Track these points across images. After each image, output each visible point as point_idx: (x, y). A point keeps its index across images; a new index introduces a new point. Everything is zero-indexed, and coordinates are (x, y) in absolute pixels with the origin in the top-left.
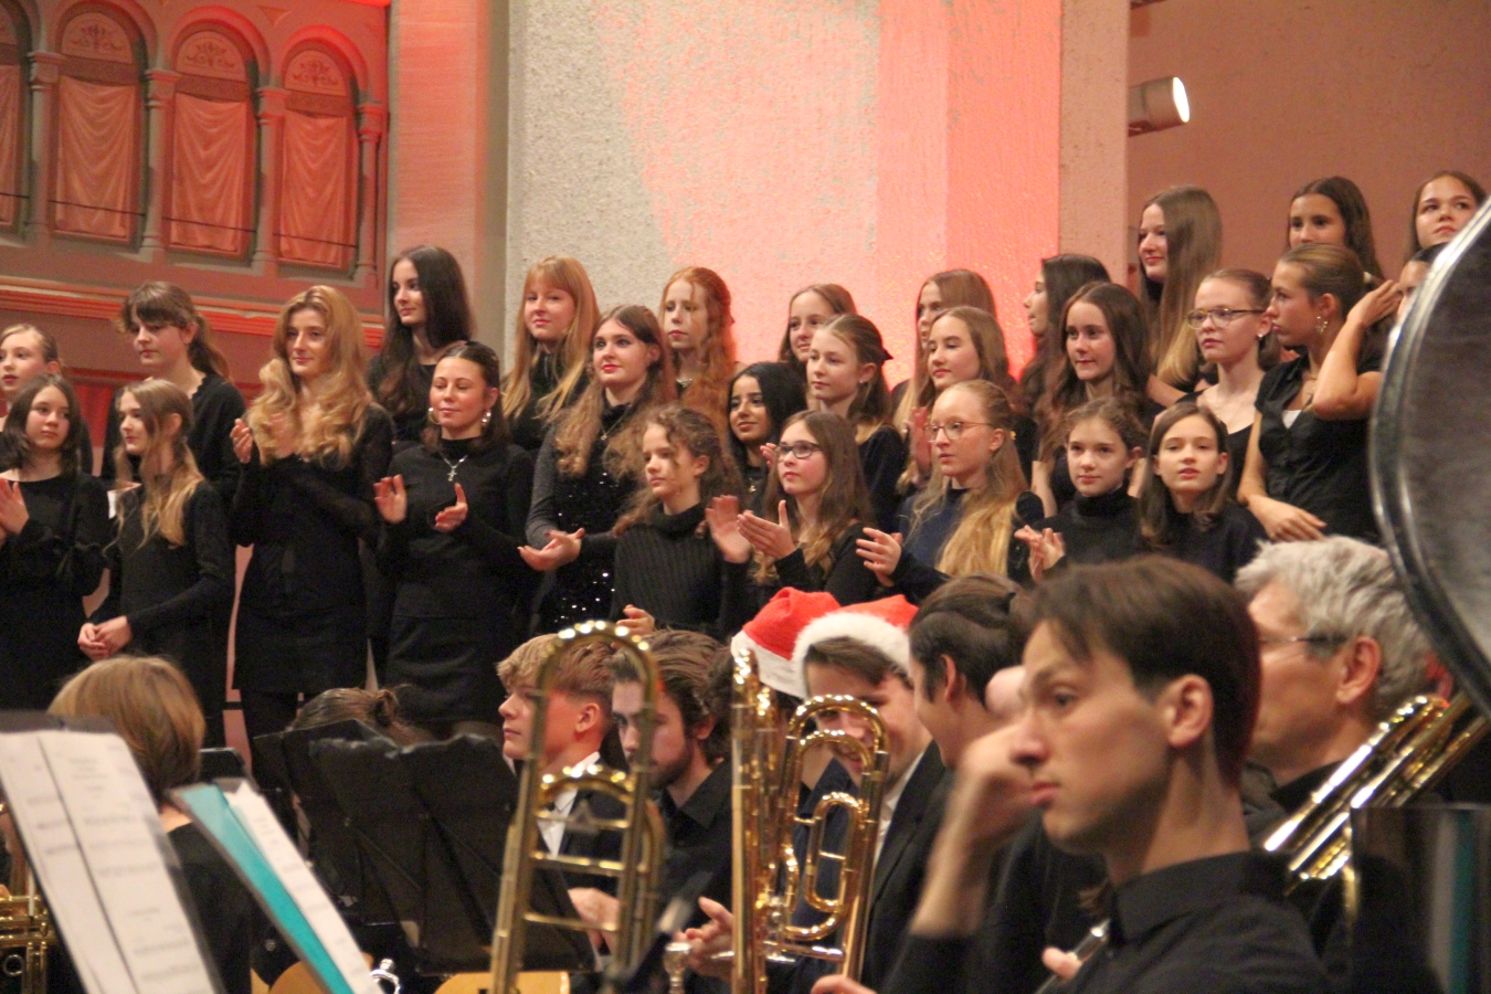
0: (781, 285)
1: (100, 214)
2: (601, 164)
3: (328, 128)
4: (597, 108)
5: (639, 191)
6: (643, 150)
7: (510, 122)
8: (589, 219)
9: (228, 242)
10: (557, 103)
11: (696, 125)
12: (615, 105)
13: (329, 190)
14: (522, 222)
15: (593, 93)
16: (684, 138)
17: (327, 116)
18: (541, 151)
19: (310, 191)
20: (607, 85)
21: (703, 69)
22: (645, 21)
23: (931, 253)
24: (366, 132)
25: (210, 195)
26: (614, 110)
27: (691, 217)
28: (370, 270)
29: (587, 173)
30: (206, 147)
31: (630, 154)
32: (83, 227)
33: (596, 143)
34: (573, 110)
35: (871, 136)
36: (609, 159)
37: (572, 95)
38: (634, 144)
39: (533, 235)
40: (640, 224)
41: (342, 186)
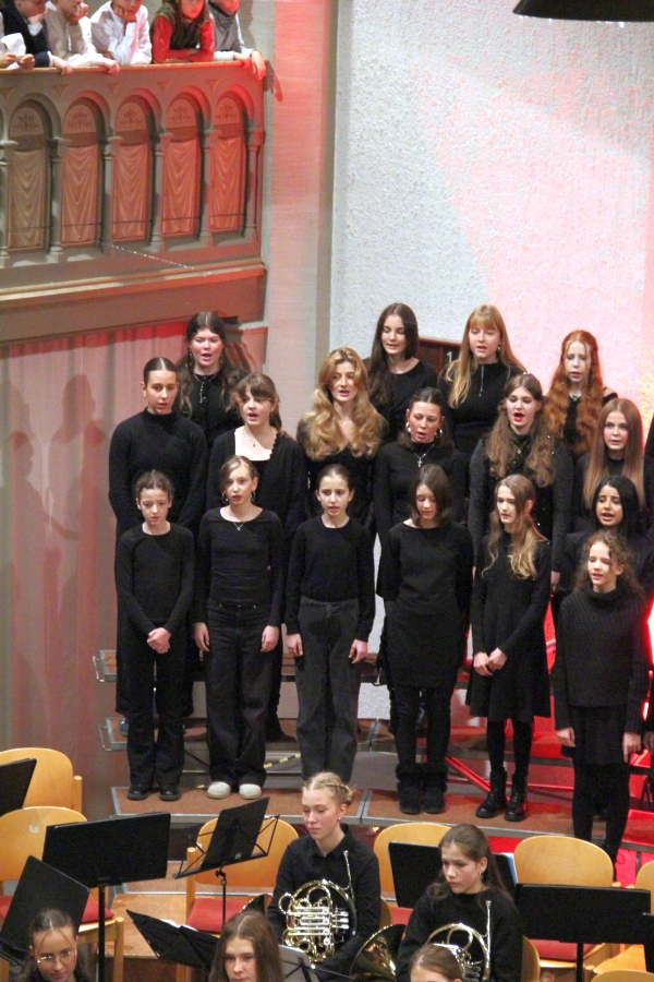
1: (132, 225)
2: (415, 184)
3: (234, 144)
4: (413, 149)
5: (448, 210)
6: (452, 186)
7: (336, 136)
8: (405, 216)
9: (187, 227)
10: (377, 136)
11: (499, 183)
12: (428, 152)
13: (232, 183)
15: (410, 139)
16: (487, 188)
17: (231, 137)
18: (363, 162)
19: (224, 186)
20: (422, 138)
21: (505, 150)
22: (456, 108)
24: (253, 145)
25: (179, 201)
26: (427, 155)
27: (491, 237)
28: (253, 230)
29: (403, 187)
30: (178, 171)
31: (441, 185)
32: (124, 234)
33: (411, 171)
34: (391, 144)
36: (423, 184)
37: (391, 135)
38: (444, 180)
39: (355, 213)
40: (448, 230)
41: (238, 179)
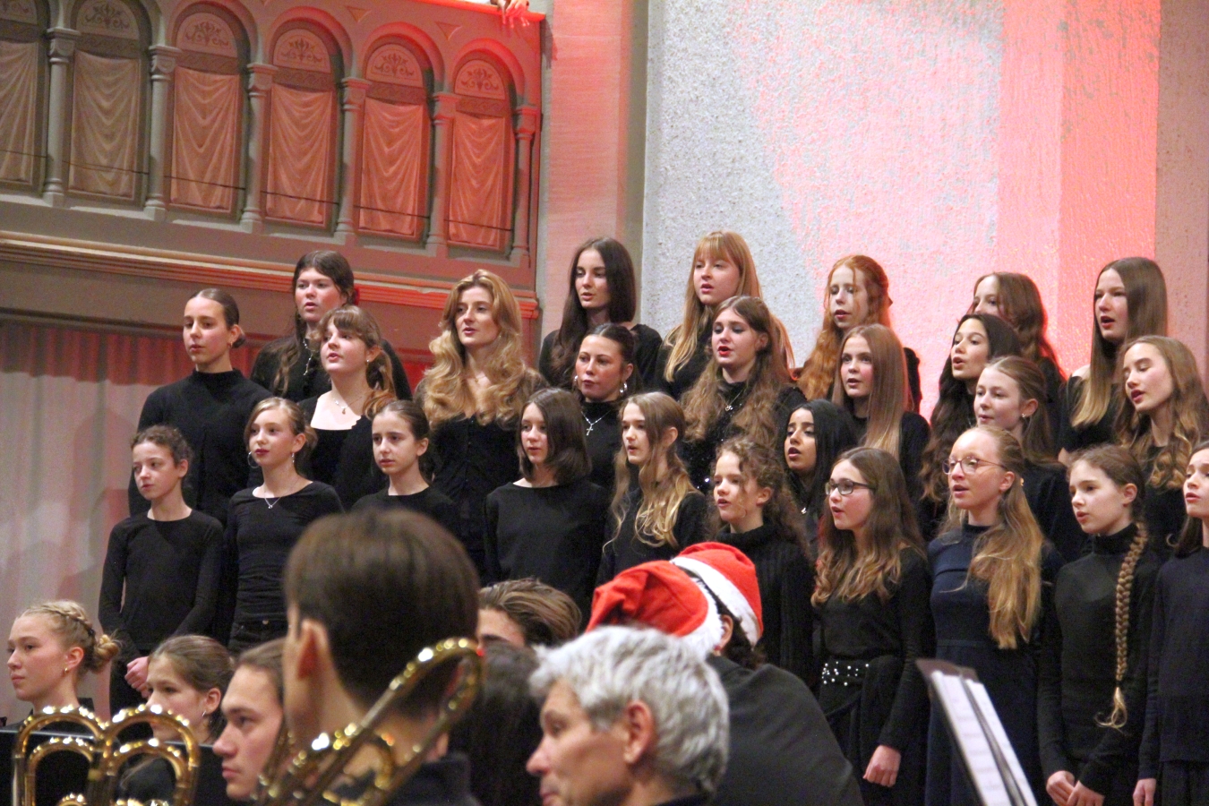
0: (905, 272)
1: (303, 202)
2: (733, 161)
3: (490, 128)
4: (731, 112)
5: (770, 187)
6: (774, 151)
8: (722, 210)
9: (406, 227)
10: (692, 107)
11: (826, 130)
12: (748, 111)
13: (489, 183)
14: (658, 211)
15: (727, 100)
16: (813, 141)
17: (490, 117)
18: (677, 149)
19: (474, 182)
20: (741, 93)
21: (833, 81)
22: (778, 38)
23: (1046, 247)
24: (523, 131)
25: (392, 186)
26: (747, 115)
27: (819, 210)
28: (524, 251)
29: (720, 170)
30: (390, 144)
31: (761, 154)
32: (288, 214)
33: (729, 143)
34: (707, 114)
35: (992, 144)
36: (741, 158)
37: (707, 100)
38: (765, 145)
39: (668, 222)
40: (770, 215)
41: (500, 177)
